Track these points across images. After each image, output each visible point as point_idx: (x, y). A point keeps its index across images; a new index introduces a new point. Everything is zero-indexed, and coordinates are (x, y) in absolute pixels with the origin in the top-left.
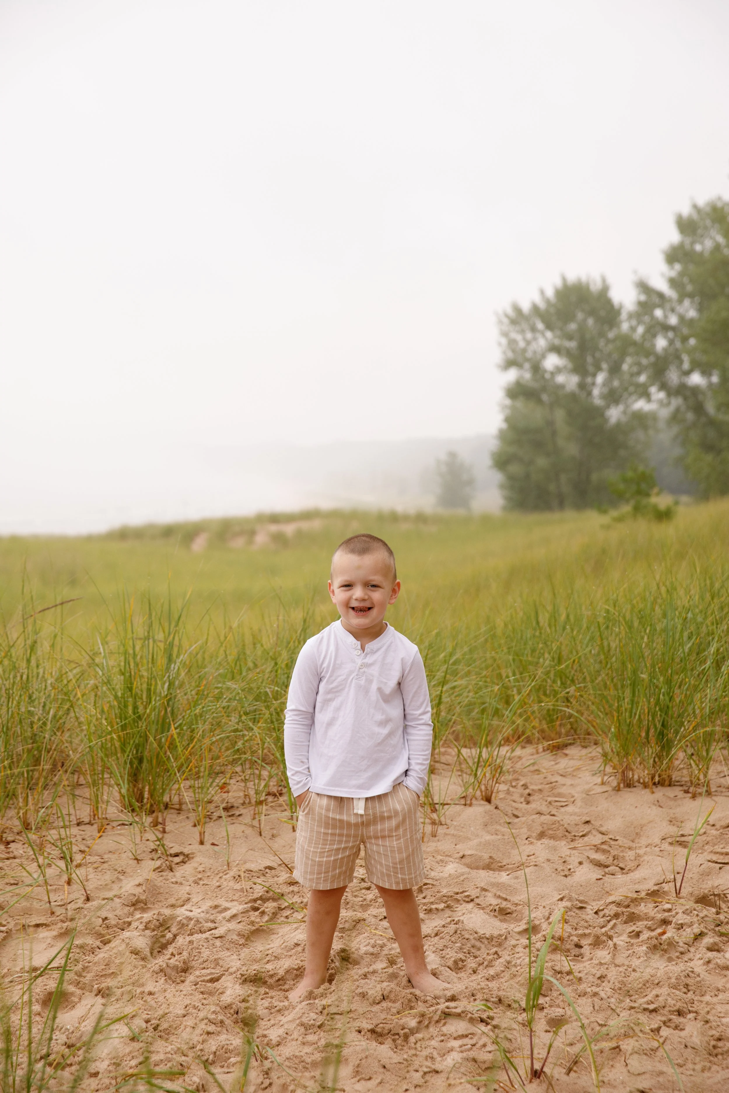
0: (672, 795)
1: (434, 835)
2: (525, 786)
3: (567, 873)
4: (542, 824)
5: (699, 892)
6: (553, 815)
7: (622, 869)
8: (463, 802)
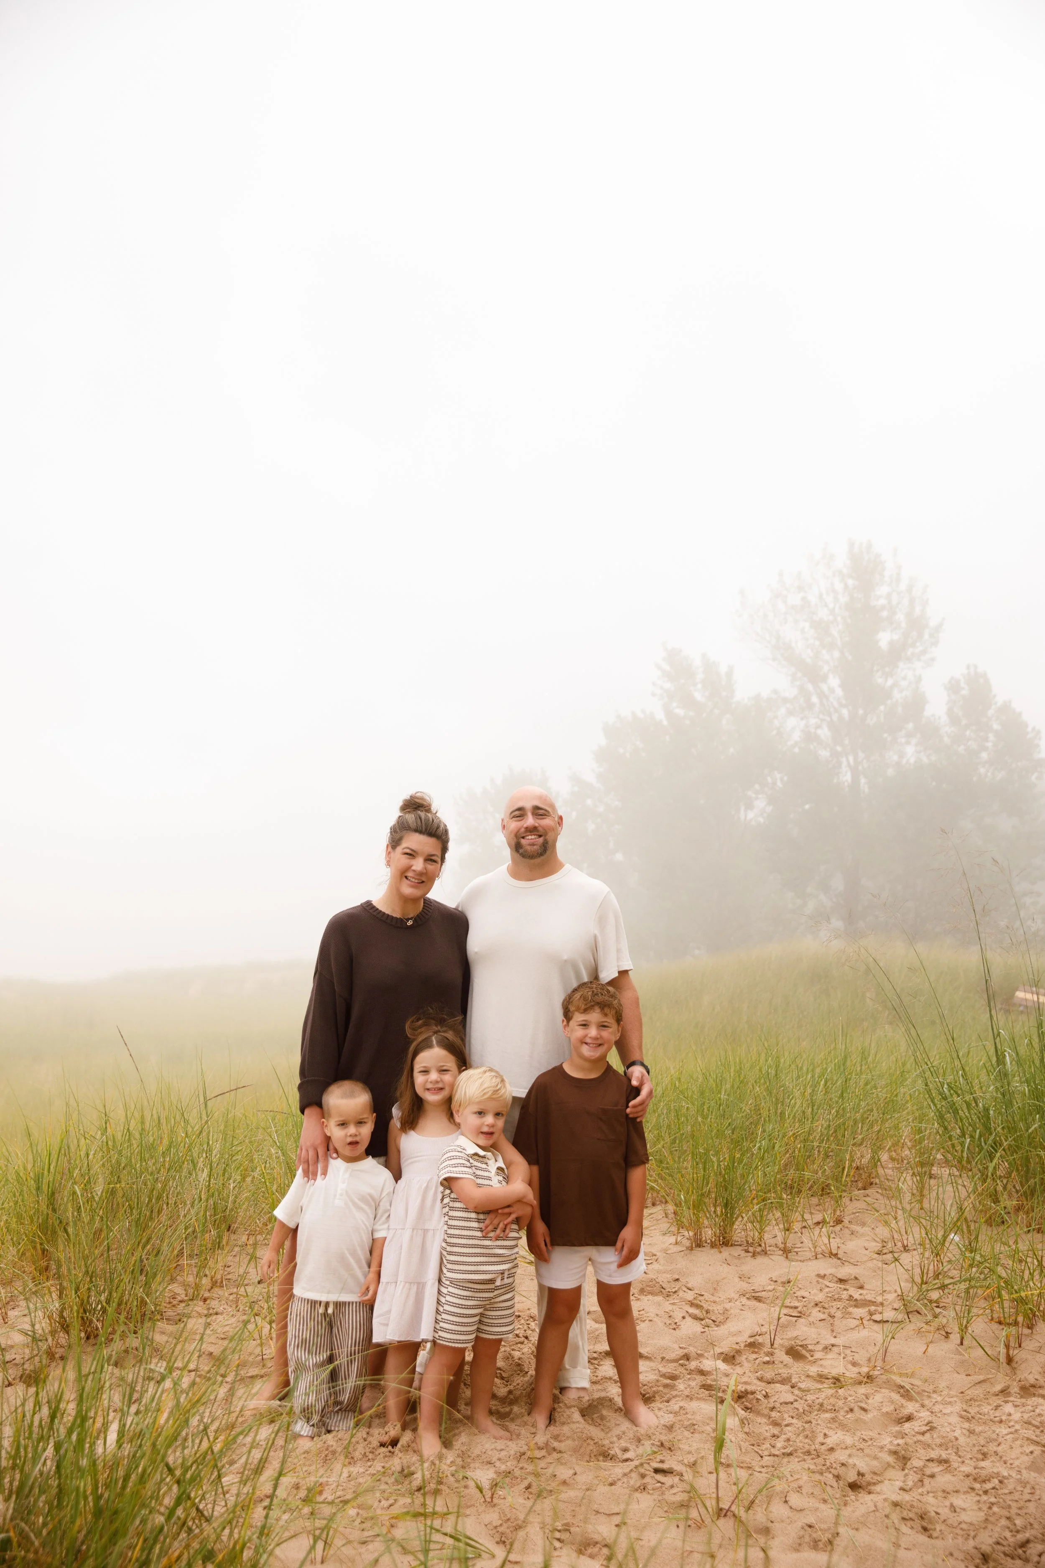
0: (736, 1255)
3: (675, 1326)
5: (787, 1344)
7: (714, 1321)
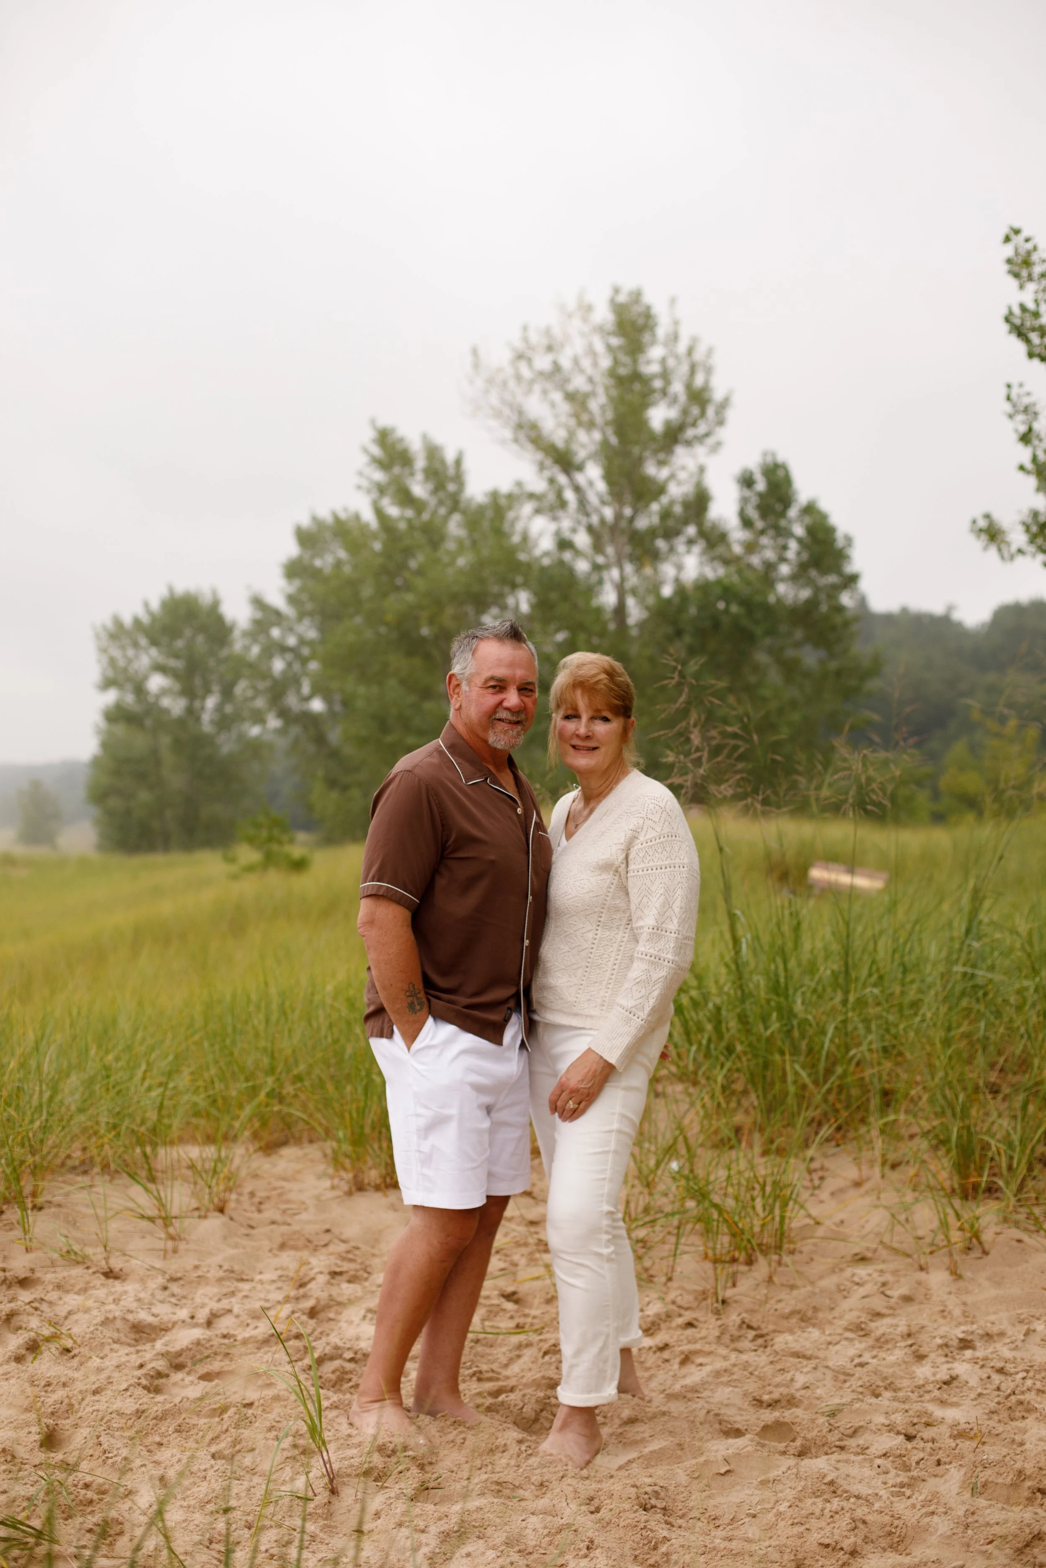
1: (175, 1251)
2: (252, 1194)
4: (282, 1235)
6: (289, 1224)
8: (196, 1213)
